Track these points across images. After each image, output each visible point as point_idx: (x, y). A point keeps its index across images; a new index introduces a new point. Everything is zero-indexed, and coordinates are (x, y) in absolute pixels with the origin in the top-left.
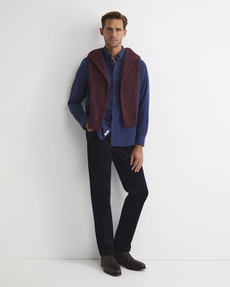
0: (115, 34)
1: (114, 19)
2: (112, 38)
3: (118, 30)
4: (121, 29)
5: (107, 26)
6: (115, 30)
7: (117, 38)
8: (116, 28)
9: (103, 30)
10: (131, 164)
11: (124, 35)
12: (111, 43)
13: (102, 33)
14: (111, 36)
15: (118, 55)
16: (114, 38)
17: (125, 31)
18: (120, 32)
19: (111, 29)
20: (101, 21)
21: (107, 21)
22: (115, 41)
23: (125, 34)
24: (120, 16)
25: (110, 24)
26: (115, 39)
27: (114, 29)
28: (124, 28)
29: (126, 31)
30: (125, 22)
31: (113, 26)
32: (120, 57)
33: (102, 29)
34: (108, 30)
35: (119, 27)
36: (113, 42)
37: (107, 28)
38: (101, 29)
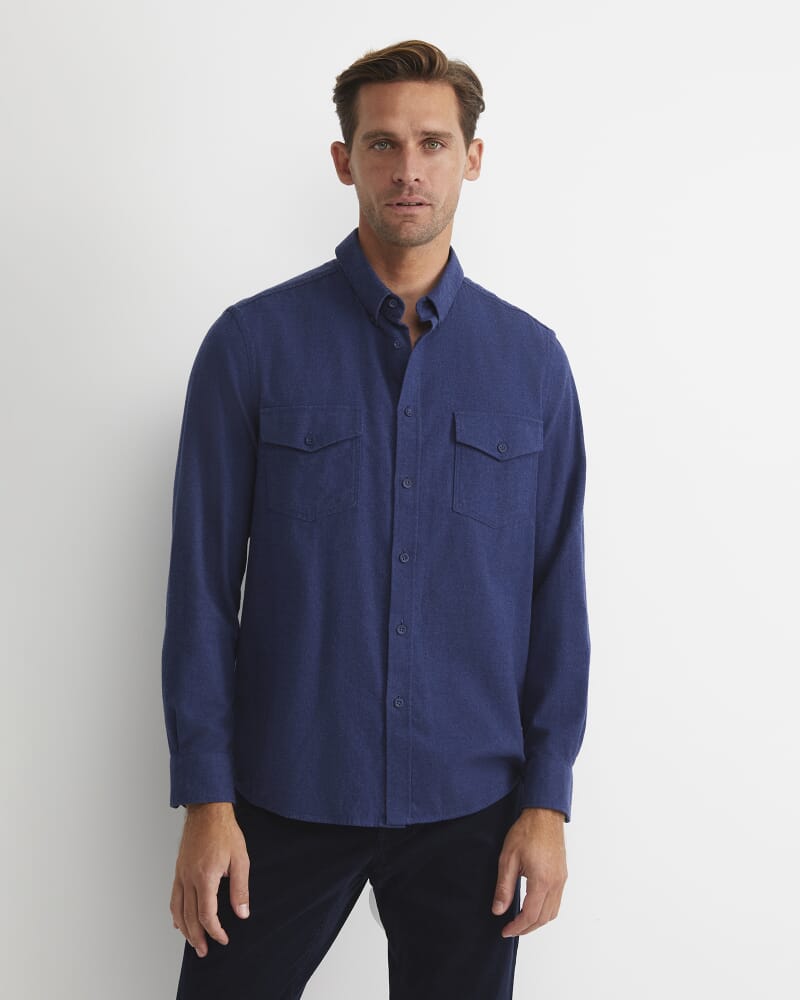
0: (416, 166)
1: (399, 81)
2: (400, 193)
3: (431, 141)
4: (449, 135)
5: (365, 126)
6: (412, 145)
7: (428, 187)
8: (420, 130)
9: (349, 152)
10: (501, 909)
11: (473, 172)
12: (396, 221)
13: (345, 172)
14: (395, 179)
15: (428, 303)
16: (411, 189)
17: (473, 149)
18: (443, 158)
19: (391, 144)
20: (334, 106)
21: (365, 98)
22: (417, 211)
23: (475, 164)
24: (432, 62)
25: (384, 110)
26: (420, 198)
27: (406, 142)
28: (468, 128)
29: (480, 147)
30: (469, 96)
31: (399, 126)
32: (439, 310)
33: (341, 149)
34: (372, 147)
35: (433, 125)
36: (406, 216)
37: (367, 137)
38: (336, 149)
